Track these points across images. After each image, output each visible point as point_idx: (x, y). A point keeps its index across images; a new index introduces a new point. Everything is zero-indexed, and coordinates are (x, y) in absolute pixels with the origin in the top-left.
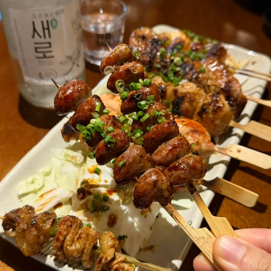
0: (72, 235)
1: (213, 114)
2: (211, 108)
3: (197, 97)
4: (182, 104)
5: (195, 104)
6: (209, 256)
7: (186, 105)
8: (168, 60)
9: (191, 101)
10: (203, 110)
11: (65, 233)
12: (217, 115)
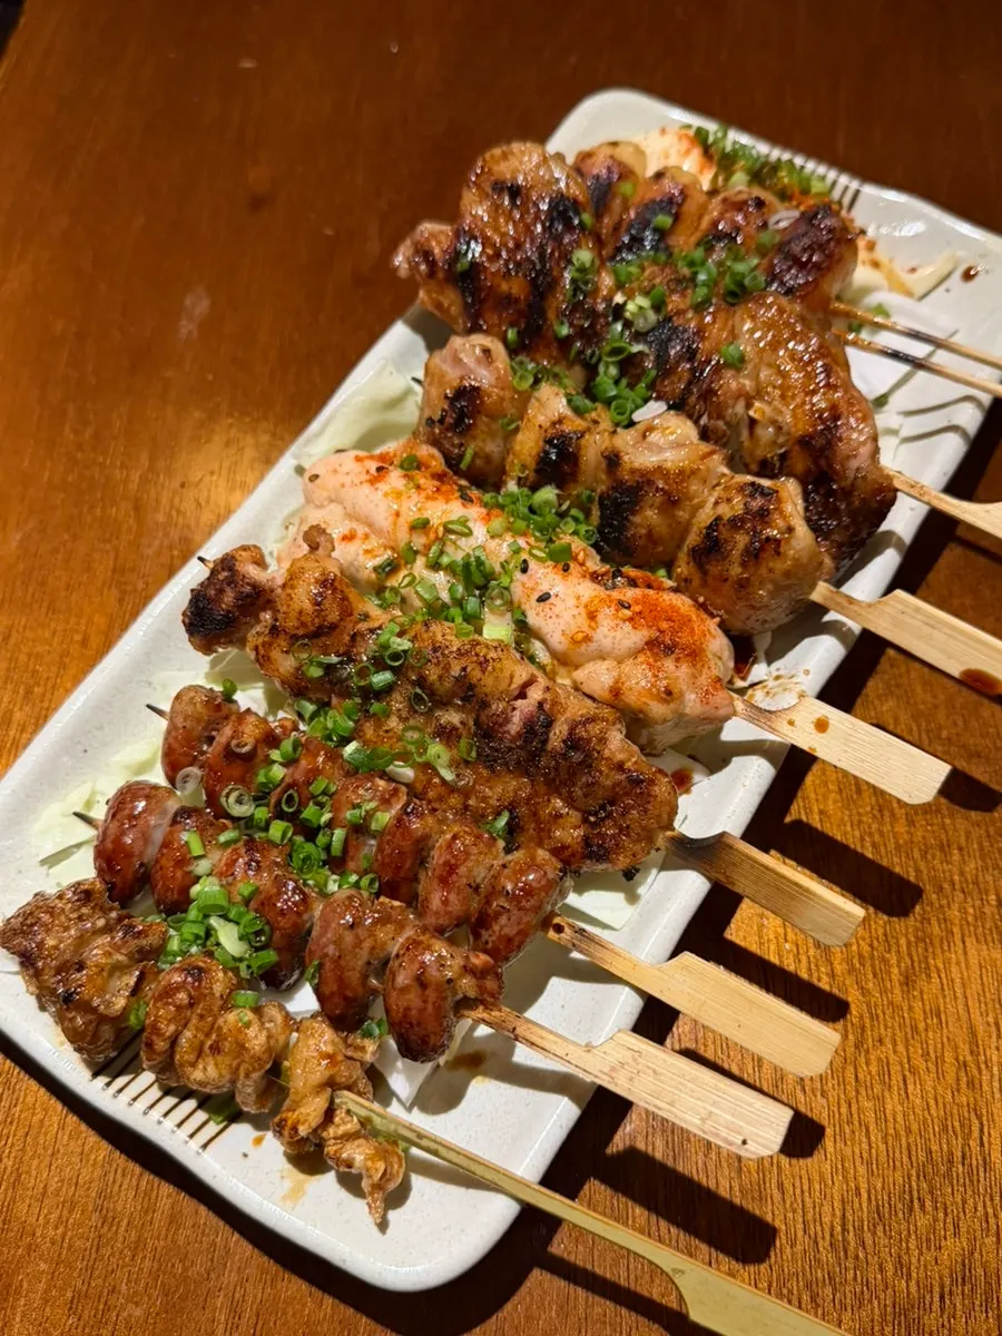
0: (195, 1037)
1: (744, 565)
2: (742, 540)
3: (694, 487)
4: (634, 513)
5: (682, 514)
6: (659, 1109)
7: (649, 516)
8: (601, 307)
9: (671, 502)
10: (711, 547)
11: (172, 1028)
12: (763, 571)
